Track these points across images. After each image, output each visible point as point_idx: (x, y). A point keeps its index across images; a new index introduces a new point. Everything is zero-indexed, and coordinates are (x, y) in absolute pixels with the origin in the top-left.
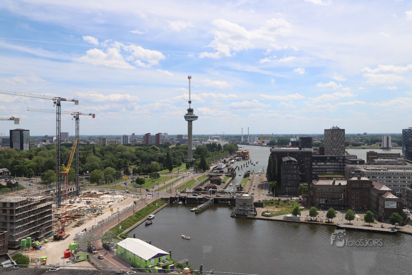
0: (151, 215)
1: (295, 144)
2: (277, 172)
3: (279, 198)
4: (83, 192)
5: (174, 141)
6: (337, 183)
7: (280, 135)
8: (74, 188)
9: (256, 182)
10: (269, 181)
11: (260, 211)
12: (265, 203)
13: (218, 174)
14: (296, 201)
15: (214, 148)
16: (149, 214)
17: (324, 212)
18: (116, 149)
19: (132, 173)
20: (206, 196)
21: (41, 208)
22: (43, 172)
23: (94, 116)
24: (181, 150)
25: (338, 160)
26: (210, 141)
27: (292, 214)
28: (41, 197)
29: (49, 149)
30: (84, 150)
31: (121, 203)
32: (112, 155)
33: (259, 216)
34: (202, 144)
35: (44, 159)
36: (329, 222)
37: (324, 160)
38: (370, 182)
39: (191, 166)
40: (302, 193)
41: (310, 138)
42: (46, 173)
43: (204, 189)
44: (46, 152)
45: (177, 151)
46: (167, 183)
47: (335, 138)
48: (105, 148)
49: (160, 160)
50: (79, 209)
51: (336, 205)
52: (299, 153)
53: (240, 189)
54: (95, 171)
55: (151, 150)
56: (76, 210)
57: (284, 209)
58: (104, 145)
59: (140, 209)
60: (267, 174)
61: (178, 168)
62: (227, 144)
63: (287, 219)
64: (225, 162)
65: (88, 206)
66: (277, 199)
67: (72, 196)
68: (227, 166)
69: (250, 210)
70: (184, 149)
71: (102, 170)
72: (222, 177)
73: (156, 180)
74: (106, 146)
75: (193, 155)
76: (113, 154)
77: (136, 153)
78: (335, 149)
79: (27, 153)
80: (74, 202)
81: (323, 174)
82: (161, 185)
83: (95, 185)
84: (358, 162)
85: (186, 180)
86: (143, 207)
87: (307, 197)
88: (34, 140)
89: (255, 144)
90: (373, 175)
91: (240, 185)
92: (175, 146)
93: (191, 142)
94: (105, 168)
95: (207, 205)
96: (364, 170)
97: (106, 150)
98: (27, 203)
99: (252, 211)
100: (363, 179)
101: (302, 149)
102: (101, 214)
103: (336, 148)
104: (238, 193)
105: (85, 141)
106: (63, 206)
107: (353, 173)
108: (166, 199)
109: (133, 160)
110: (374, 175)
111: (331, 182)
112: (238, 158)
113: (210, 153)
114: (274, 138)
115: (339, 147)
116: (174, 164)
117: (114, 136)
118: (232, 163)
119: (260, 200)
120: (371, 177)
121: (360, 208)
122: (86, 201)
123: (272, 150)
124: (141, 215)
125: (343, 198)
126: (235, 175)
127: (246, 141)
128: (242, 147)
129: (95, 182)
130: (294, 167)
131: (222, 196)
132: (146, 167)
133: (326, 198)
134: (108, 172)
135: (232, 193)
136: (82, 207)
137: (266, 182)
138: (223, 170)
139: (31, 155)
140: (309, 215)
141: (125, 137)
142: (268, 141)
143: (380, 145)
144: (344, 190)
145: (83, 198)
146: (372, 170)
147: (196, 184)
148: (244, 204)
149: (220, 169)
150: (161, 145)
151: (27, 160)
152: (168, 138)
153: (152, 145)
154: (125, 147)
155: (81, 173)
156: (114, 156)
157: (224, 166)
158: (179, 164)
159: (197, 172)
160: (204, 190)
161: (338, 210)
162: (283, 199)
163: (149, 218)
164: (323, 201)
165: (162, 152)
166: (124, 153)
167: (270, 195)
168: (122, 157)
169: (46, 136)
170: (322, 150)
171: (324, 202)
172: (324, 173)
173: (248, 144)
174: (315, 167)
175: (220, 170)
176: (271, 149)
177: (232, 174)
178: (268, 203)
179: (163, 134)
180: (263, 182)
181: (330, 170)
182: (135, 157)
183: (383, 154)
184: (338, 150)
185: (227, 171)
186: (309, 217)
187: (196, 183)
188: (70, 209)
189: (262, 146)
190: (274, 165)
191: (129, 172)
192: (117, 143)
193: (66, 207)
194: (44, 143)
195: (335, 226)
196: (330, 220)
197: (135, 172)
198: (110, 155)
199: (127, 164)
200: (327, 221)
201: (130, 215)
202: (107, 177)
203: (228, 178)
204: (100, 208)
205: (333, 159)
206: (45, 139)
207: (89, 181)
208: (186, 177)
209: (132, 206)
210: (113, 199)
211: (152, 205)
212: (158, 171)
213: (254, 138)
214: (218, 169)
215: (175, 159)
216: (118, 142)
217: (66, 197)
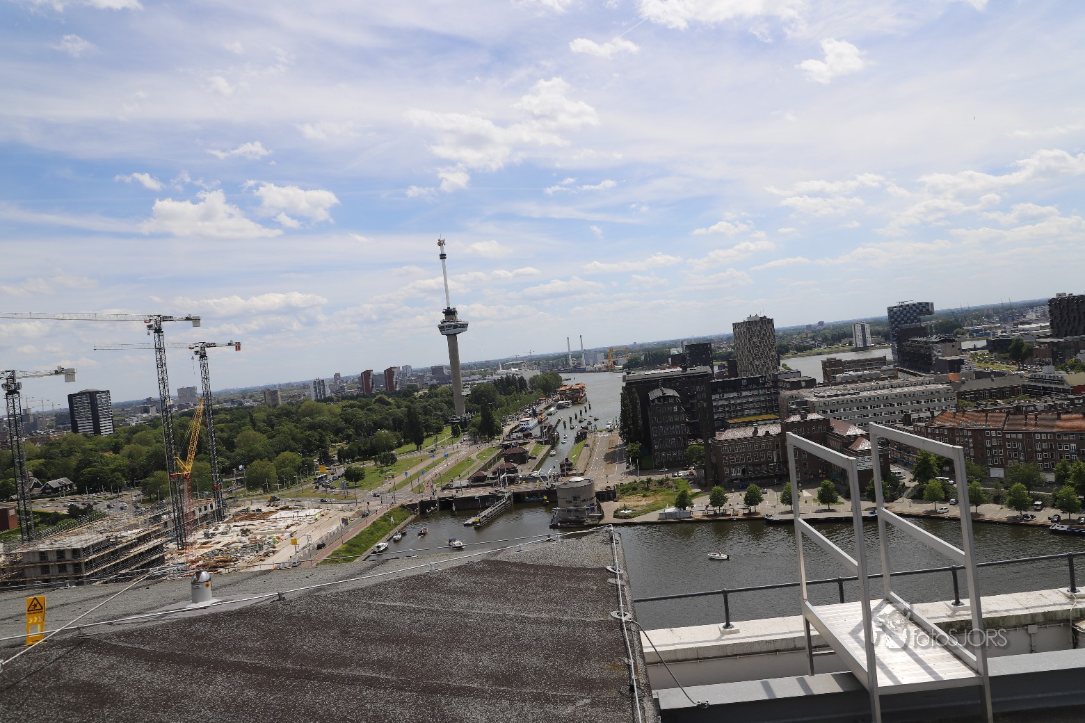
0: (380, 544)
1: (678, 360)
2: (640, 422)
3: (649, 477)
4: (233, 511)
5: (426, 379)
6: (761, 432)
7: (649, 344)
8: (213, 504)
9: (601, 449)
10: (626, 444)
11: (609, 507)
12: (621, 491)
13: (521, 441)
14: (686, 477)
15: (511, 385)
16: (376, 542)
17: (741, 495)
18: (300, 410)
19: (336, 458)
20: (496, 491)
21: (141, 554)
22: (145, 477)
23: (239, 347)
24: (439, 399)
25: (764, 384)
26: (502, 373)
27: (676, 505)
28: (138, 530)
29: (155, 427)
30: (232, 422)
31: (316, 524)
32: (291, 425)
33: (609, 518)
34: (485, 381)
35: (145, 449)
36: (750, 513)
37: (736, 386)
38: (825, 422)
39: (464, 431)
40: (694, 460)
41: (706, 344)
42: (150, 479)
43: (491, 476)
44: (150, 434)
45: (431, 400)
46: (411, 472)
47: (755, 340)
48: (276, 412)
49: (397, 425)
50: (225, 548)
51: (763, 478)
52: (683, 377)
53: (567, 467)
54: (255, 463)
55: (376, 406)
56: (220, 550)
57: (659, 498)
58: (275, 406)
59: (358, 533)
60: (622, 428)
61: (434, 438)
62: (537, 375)
63: (666, 518)
64: (534, 414)
65: (244, 539)
66: (644, 478)
67: (209, 523)
68: (539, 422)
69: (587, 509)
70: (448, 395)
71: (270, 460)
72: (530, 447)
73: (389, 468)
74: (278, 407)
75: (466, 406)
76: (294, 424)
77: (342, 416)
78: (757, 363)
79: (109, 440)
80: (213, 534)
81: (735, 416)
82: (400, 478)
83: (258, 493)
84: (803, 384)
85: (451, 461)
86: (363, 529)
87: (704, 468)
88: (123, 410)
89: (597, 369)
90: (831, 408)
91: (567, 460)
92: (426, 391)
93: (459, 378)
94: (278, 453)
95: (499, 508)
96: (814, 399)
97: (278, 416)
98: (108, 546)
99: (593, 510)
100: (813, 416)
101: (688, 369)
102: (273, 552)
103: (760, 358)
104: (564, 475)
105: (232, 401)
106: (192, 544)
107: (794, 407)
108: (413, 507)
109: (337, 431)
110: (834, 407)
111: (748, 432)
112: (562, 402)
113: (503, 398)
114: (639, 351)
115: (766, 357)
116: (426, 431)
117: (296, 383)
118: (550, 414)
119: (608, 485)
120: (829, 411)
121: (812, 477)
122: (239, 528)
123: (627, 378)
124: (358, 546)
125: (775, 461)
126: (558, 438)
127: (580, 364)
128: (570, 379)
129: (257, 487)
130: (673, 408)
131: (531, 487)
132: (365, 443)
133: (743, 464)
134: (283, 463)
135: (550, 477)
136: (233, 543)
137: (621, 446)
138: (531, 432)
139: (117, 443)
140: (711, 504)
141: (319, 384)
142: (623, 361)
143: (851, 344)
144: (777, 445)
145: (234, 524)
146: (829, 396)
147: (474, 468)
148: (575, 498)
149: (524, 431)
150: (399, 392)
151: (108, 455)
152: (412, 375)
153: (378, 394)
154: (320, 404)
155: (226, 471)
156: (295, 426)
157: (533, 422)
158: (437, 428)
159: (476, 443)
160: (492, 478)
161: (767, 486)
162: (656, 477)
163: (376, 550)
164: (736, 473)
165: (399, 407)
166: (319, 418)
167: (630, 473)
168: (312, 427)
169: (149, 399)
170: (733, 367)
171: (739, 474)
172: (739, 414)
173: (584, 371)
174: (721, 403)
175: (525, 433)
176: (624, 377)
177: (551, 438)
178: (627, 489)
179: (401, 369)
180: (615, 448)
181: (751, 406)
182: (342, 424)
183: (853, 362)
184: (764, 362)
185: (539, 434)
186: (710, 508)
187: (475, 464)
188: (206, 550)
189: (612, 371)
190: (635, 408)
191: (330, 457)
192: (302, 398)
193: (199, 546)
194: (144, 415)
195: (763, 519)
196: (752, 508)
197: (343, 456)
198: (287, 427)
199: (324, 441)
200: (747, 511)
201: (336, 549)
202: (283, 473)
203: (543, 446)
204: (271, 540)
205: (753, 383)
206: (145, 406)
207: (244, 487)
208: (452, 454)
209: (340, 529)
210: (296, 519)
211: (383, 523)
212: (392, 449)
213: (595, 357)
214: (521, 430)
215: (427, 420)
216: (304, 395)
217: (195, 525)
